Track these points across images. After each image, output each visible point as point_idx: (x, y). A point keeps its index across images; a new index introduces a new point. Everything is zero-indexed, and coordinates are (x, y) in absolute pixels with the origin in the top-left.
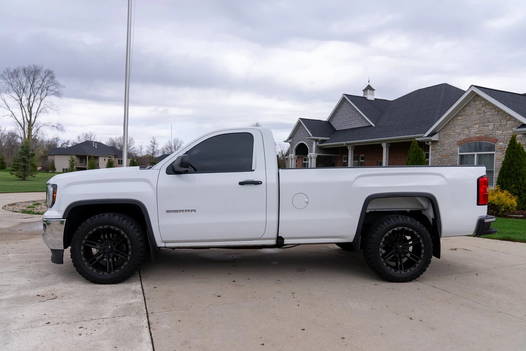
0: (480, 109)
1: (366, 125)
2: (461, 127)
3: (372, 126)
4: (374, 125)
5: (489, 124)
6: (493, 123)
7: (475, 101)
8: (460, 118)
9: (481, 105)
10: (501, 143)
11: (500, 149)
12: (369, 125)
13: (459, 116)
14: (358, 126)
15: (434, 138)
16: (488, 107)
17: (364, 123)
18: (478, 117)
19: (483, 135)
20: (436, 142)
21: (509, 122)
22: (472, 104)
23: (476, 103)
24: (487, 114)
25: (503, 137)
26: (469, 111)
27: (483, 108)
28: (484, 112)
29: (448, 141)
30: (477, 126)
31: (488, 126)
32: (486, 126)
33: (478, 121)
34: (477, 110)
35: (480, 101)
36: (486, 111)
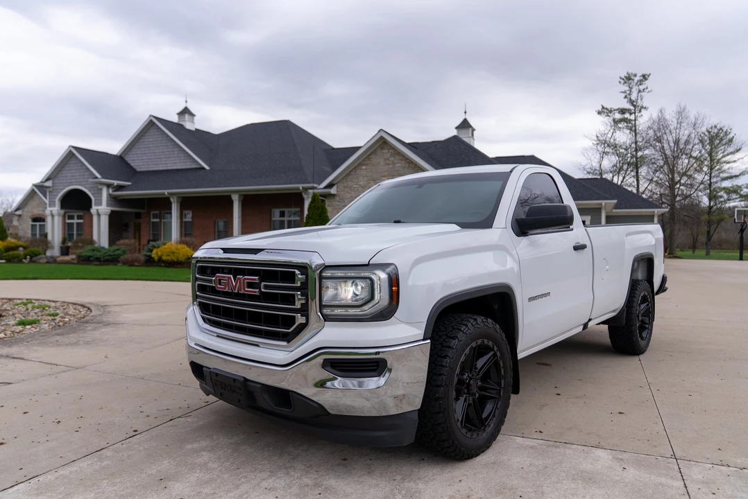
0: (388, 159)
1: (194, 166)
2: (366, 178)
3: (204, 168)
4: (207, 168)
7: (382, 148)
8: (364, 167)
9: (389, 155)
12: (198, 166)
13: (363, 165)
14: (179, 167)
15: (333, 191)
16: (397, 157)
17: (189, 164)
18: (387, 167)
20: (334, 195)
22: (379, 152)
23: (384, 151)
24: (396, 165)
26: (375, 160)
27: (392, 159)
28: (394, 163)
29: (349, 195)
33: (386, 173)
34: (385, 159)
35: (388, 150)
36: (395, 162)
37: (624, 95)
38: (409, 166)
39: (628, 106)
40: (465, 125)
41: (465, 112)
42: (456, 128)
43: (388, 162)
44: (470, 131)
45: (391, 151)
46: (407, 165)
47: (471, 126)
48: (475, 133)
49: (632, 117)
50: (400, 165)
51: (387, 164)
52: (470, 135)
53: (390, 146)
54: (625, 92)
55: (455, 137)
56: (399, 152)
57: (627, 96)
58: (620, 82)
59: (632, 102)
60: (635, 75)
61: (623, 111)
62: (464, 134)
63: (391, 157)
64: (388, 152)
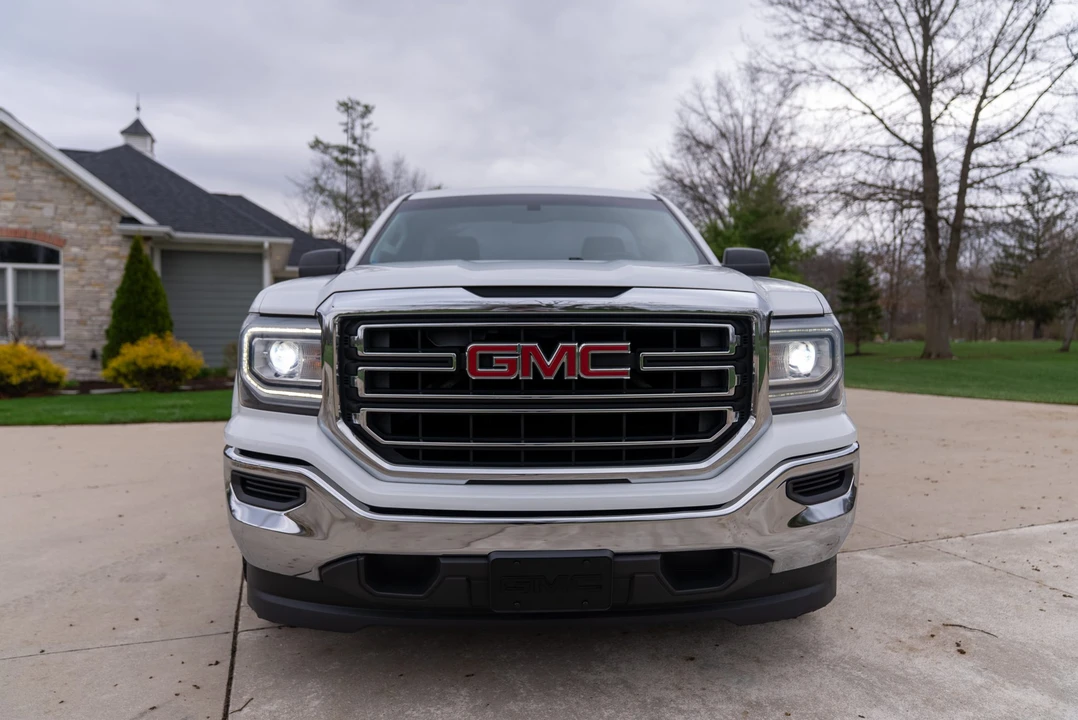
0: (15, 168)
5: (40, 204)
6: (52, 205)
9: (17, 160)
10: (75, 250)
11: (73, 260)
16: (36, 166)
18: (12, 183)
19: (28, 227)
21: (92, 209)
23: (4, 151)
24: (35, 181)
25: (79, 236)
27: (25, 168)
28: (29, 178)
30: (11, 205)
31: (41, 208)
32: (34, 207)
33: (13, 194)
34: (8, 168)
35: (16, 150)
36: (33, 174)
37: (344, 127)
38: (65, 186)
39: (350, 144)
40: (137, 129)
41: (138, 109)
42: (124, 132)
43: (16, 173)
44: (149, 141)
45: (22, 153)
46: (60, 184)
47: (148, 134)
48: (156, 146)
49: (356, 159)
50: (42, 181)
51: (13, 177)
52: (149, 148)
53: (20, 144)
54: (347, 124)
55: (127, 148)
57: (348, 129)
58: (338, 109)
59: (355, 140)
60: (358, 103)
61: (344, 150)
62: (138, 144)
63: (22, 163)
64: (16, 154)
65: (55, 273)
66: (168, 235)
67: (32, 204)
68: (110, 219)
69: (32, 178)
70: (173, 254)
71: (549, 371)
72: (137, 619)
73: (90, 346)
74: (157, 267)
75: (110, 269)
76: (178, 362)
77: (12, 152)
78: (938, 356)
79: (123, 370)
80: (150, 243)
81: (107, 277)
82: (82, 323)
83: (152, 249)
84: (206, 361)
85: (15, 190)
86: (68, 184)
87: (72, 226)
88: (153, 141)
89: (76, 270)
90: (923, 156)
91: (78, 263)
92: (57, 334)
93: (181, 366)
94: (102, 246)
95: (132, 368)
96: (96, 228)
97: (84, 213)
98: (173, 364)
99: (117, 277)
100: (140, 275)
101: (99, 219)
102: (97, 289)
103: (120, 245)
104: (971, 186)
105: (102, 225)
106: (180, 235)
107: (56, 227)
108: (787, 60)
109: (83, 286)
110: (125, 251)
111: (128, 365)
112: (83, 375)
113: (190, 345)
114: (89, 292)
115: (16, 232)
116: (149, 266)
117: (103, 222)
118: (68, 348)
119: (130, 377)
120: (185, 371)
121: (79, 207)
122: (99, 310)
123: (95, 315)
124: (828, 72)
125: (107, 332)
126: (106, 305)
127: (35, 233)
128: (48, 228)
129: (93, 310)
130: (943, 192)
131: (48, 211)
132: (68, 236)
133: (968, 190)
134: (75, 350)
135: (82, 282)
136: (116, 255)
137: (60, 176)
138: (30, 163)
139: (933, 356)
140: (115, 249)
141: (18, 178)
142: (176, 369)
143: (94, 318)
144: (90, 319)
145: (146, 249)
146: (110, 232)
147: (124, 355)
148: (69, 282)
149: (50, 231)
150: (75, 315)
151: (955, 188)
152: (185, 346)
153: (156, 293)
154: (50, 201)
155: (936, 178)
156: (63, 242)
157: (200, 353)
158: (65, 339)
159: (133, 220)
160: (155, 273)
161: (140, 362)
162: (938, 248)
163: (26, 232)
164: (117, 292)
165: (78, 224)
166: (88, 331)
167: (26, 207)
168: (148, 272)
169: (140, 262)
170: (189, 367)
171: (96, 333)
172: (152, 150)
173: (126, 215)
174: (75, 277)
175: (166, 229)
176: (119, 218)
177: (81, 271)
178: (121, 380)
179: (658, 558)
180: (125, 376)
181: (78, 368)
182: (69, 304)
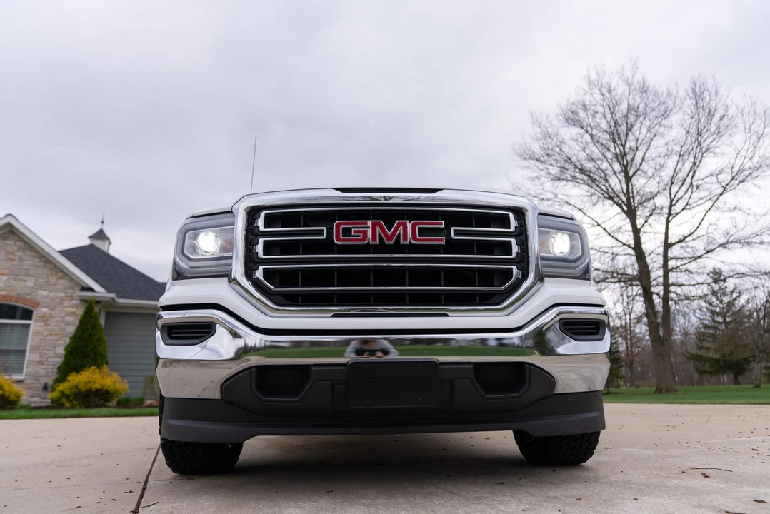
0: (13, 253)
5: (25, 278)
6: (33, 279)
9: (15, 248)
10: (44, 310)
11: (42, 317)
16: (27, 252)
18: (8, 264)
19: (14, 293)
21: (61, 281)
23: (7, 242)
24: (25, 262)
25: (49, 300)
27: (19, 253)
28: (21, 260)
30: (4, 278)
31: (25, 281)
32: (20, 280)
33: (7, 271)
34: (8, 253)
35: (15, 242)
36: (24, 258)
38: (45, 266)
40: (100, 235)
41: (103, 222)
42: (90, 237)
43: (12, 257)
44: (107, 243)
45: (18, 243)
46: (42, 264)
47: (108, 239)
50: (30, 263)
51: (10, 259)
53: (20, 237)
55: (91, 246)
56: (33, 247)
62: (100, 244)
63: (18, 251)
64: (15, 244)
65: (28, 326)
66: (113, 299)
67: (19, 277)
68: (73, 289)
69: (23, 260)
70: (115, 314)
71: (389, 238)
72: (69, 478)
73: (43, 380)
74: (102, 321)
75: (67, 324)
76: (109, 387)
77: (12, 243)
78: (667, 391)
79: (67, 392)
80: (99, 306)
81: (64, 330)
82: (41, 363)
83: (100, 311)
84: (130, 388)
85: (9, 268)
86: (47, 265)
87: (46, 293)
88: (110, 243)
89: (42, 324)
90: (636, 252)
91: (45, 319)
92: (20, 371)
93: (111, 389)
94: (65, 307)
95: (74, 390)
96: (63, 294)
97: (56, 284)
98: (105, 388)
99: (71, 329)
100: (89, 326)
101: (66, 289)
102: (56, 338)
103: (77, 307)
104: (671, 270)
105: (67, 293)
106: (121, 301)
107: (34, 294)
108: (539, 192)
109: (46, 336)
110: (80, 312)
111: (71, 388)
112: (35, 403)
113: (119, 375)
114: (51, 340)
115: (4, 297)
116: (97, 320)
117: (67, 291)
118: (27, 381)
119: (71, 398)
120: (113, 394)
121: (53, 280)
122: (55, 353)
123: (50, 358)
124: (566, 199)
125: (59, 368)
126: (61, 350)
127: (18, 298)
128: (27, 294)
129: (51, 353)
130: (653, 275)
131: (30, 282)
132: (41, 301)
133: (670, 274)
134: (32, 383)
135: (45, 333)
136: (73, 314)
137: (43, 259)
138: (23, 250)
139: (663, 391)
140: (73, 310)
141: (13, 260)
142: (107, 392)
143: (50, 360)
144: (47, 361)
145: (96, 309)
146: (72, 298)
147: (69, 381)
148: (37, 333)
149: (29, 297)
150: (36, 357)
151: (661, 272)
152: (115, 375)
153: (99, 340)
154: (33, 276)
155: (647, 266)
156: (37, 304)
157: (126, 380)
158: (26, 375)
159: (90, 289)
160: (101, 325)
161: (80, 387)
162: (655, 313)
163: (12, 297)
164: (71, 338)
165: (50, 292)
166: (44, 368)
167: (15, 280)
168: (95, 326)
169: (91, 317)
170: (117, 391)
171: (50, 370)
172: (108, 248)
173: (84, 286)
174: (41, 330)
175: (112, 295)
176: (80, 288)
177: (47, 325)
178: (63, 400)
179: (471, 366)
180: (68, 397)
181: (32, 397)
182: (33, 349)
